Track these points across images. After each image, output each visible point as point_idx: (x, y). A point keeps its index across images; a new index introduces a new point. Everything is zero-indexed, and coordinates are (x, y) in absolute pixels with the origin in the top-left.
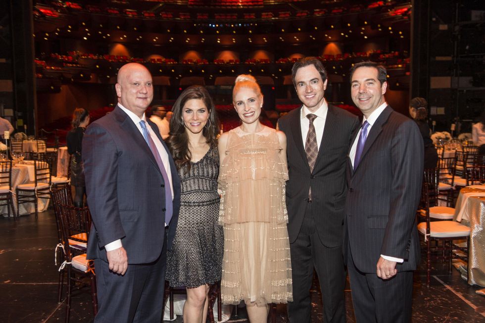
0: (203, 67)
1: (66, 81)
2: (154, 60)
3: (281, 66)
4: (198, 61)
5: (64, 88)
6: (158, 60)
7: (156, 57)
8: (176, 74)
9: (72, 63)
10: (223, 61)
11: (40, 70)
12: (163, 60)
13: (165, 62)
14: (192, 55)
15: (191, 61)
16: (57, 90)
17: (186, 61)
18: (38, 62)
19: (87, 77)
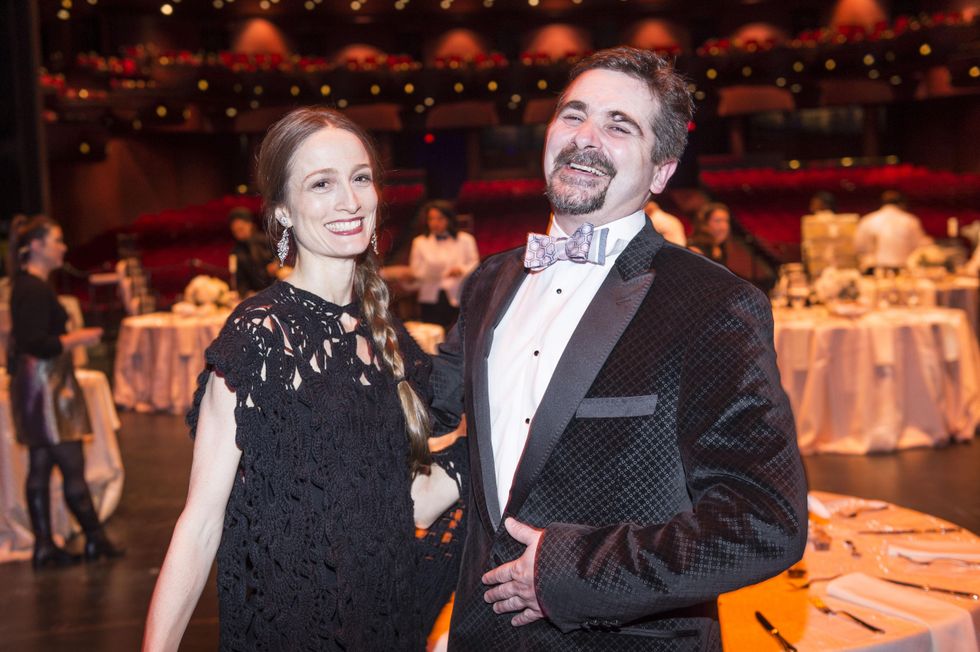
0: (493, 75)
1: (121, 129)
2: (355, 61)
3: (711, 62)
4: (478, 59)
5: (113, 147)
6: (369, 60)
7: (359, 53)
8: (417, 98)
9: (135, 77)
10: (544, 56)
11: (53, 101)
12: (382, 59)
13: (387, 66)
14: (460, 44)
15: (457, 58)
16: (98, 155)
17: (442, 60)
18: (45, 80)
19: (175, 116)
